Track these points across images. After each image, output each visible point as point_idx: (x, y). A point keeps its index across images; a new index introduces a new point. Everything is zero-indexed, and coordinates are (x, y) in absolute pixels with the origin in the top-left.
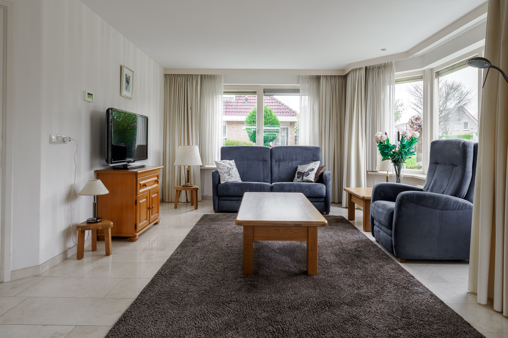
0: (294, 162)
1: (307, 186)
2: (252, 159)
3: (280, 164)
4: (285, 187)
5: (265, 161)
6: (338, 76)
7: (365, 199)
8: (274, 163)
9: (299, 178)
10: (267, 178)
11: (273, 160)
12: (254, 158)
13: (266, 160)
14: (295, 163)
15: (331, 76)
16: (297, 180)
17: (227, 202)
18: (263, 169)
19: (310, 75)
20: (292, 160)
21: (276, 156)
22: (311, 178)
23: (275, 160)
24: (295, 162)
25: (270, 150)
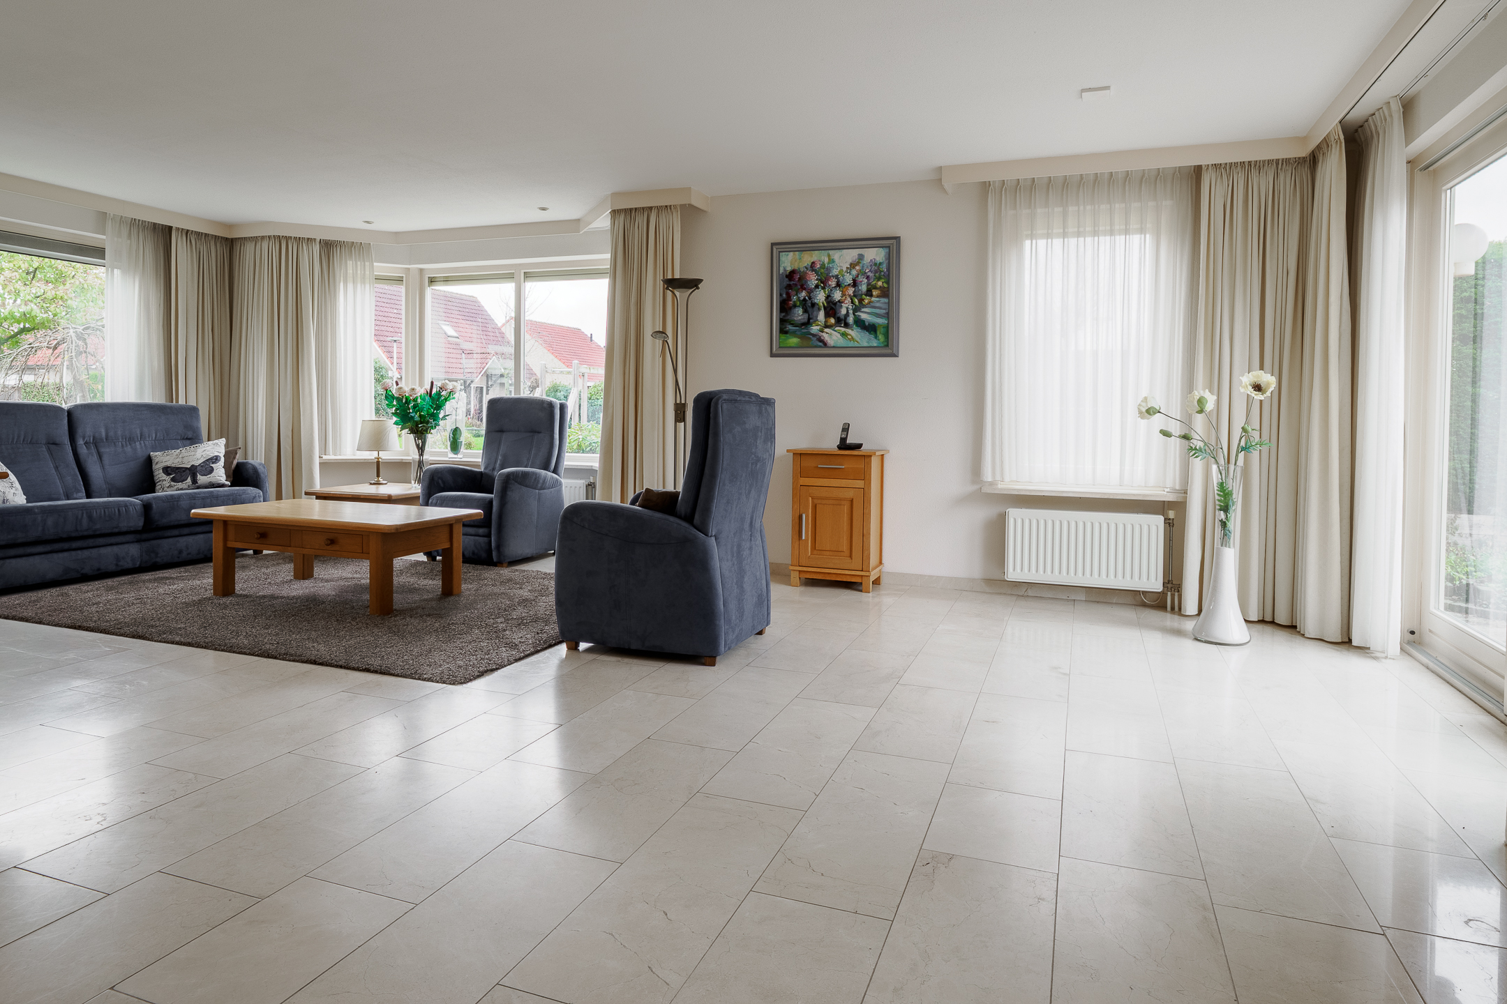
0: (138, 443)
1: (228, 496)
2: (13, 439)
3: (102, 450)
4: (179, 503)
5: (53, 443)
6: (214, 237)
7: (393, 498)
8: (83, 450)
9: (182, 481)
10: (78, 491)
11: (80, 442)
12: (19, 437)
13: (57, 442)
14: (141, 448)
15: (198, 234)
16: (176, 487)
17: (13, 561)
18: (57, 468)
19: (137, 218)
20: (131, 440)
21: (86, 430)
22: (221, 479)
23: (84, 439)
24: (140, 443)
25: (66, 414)
